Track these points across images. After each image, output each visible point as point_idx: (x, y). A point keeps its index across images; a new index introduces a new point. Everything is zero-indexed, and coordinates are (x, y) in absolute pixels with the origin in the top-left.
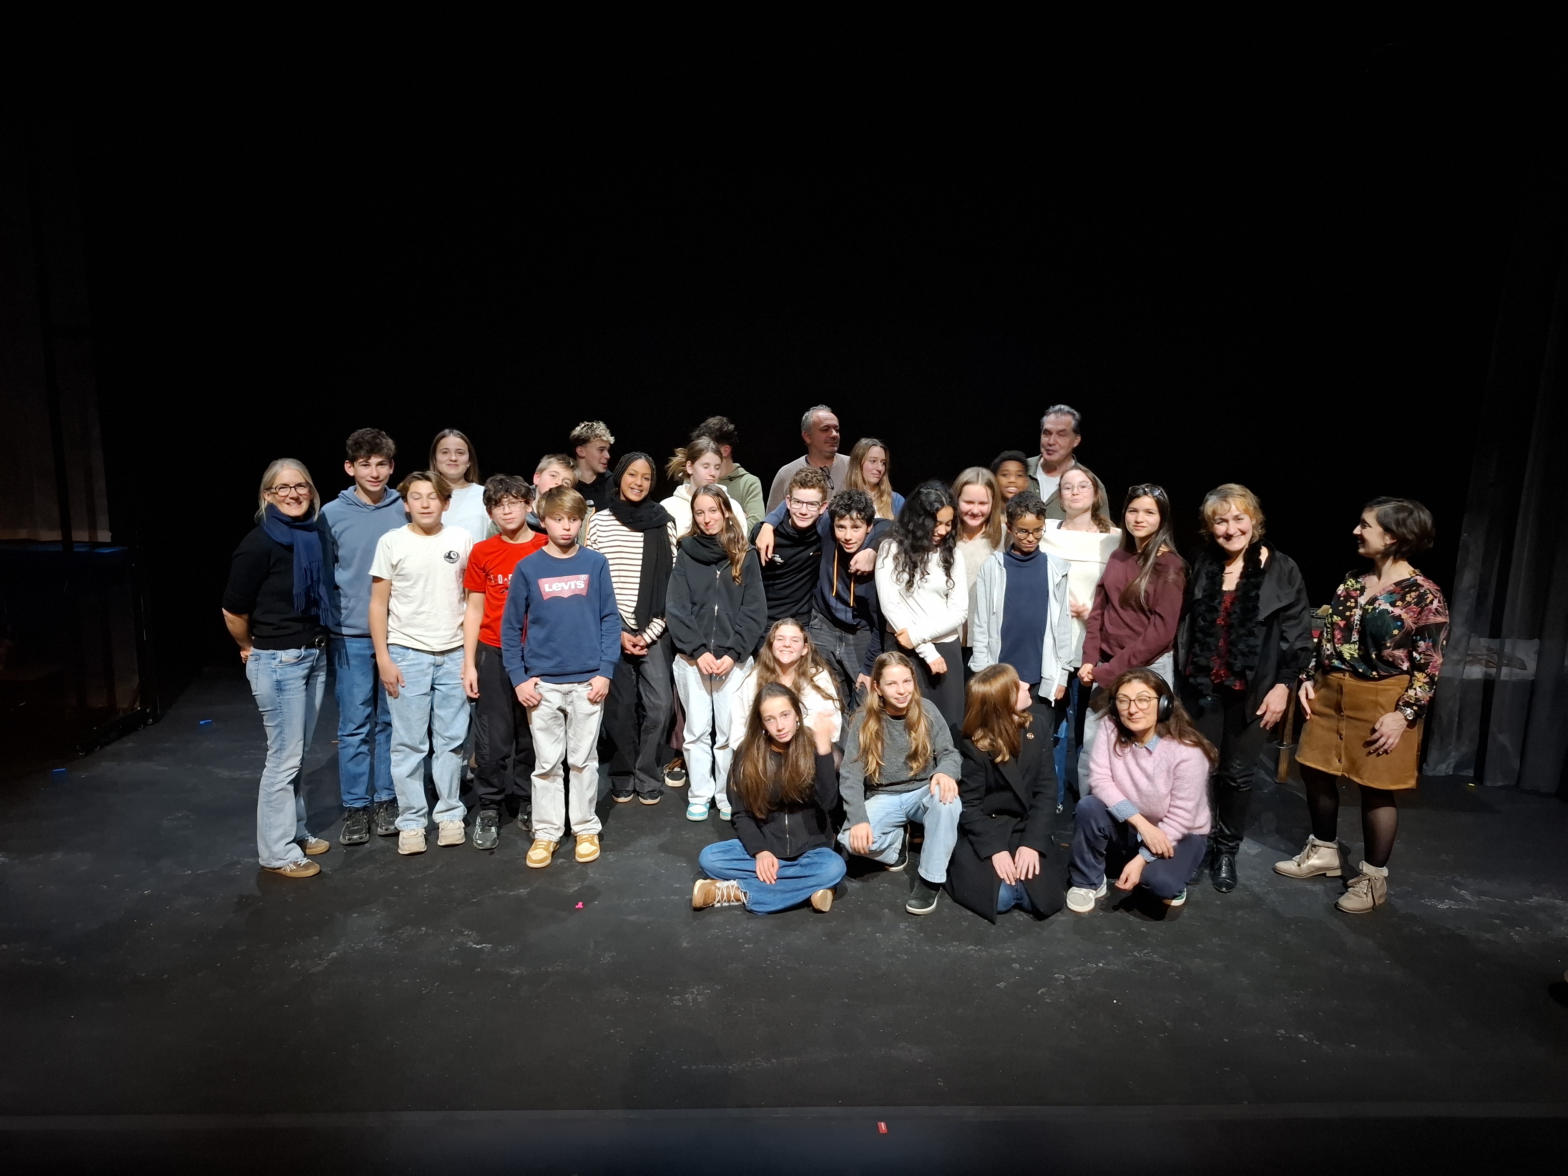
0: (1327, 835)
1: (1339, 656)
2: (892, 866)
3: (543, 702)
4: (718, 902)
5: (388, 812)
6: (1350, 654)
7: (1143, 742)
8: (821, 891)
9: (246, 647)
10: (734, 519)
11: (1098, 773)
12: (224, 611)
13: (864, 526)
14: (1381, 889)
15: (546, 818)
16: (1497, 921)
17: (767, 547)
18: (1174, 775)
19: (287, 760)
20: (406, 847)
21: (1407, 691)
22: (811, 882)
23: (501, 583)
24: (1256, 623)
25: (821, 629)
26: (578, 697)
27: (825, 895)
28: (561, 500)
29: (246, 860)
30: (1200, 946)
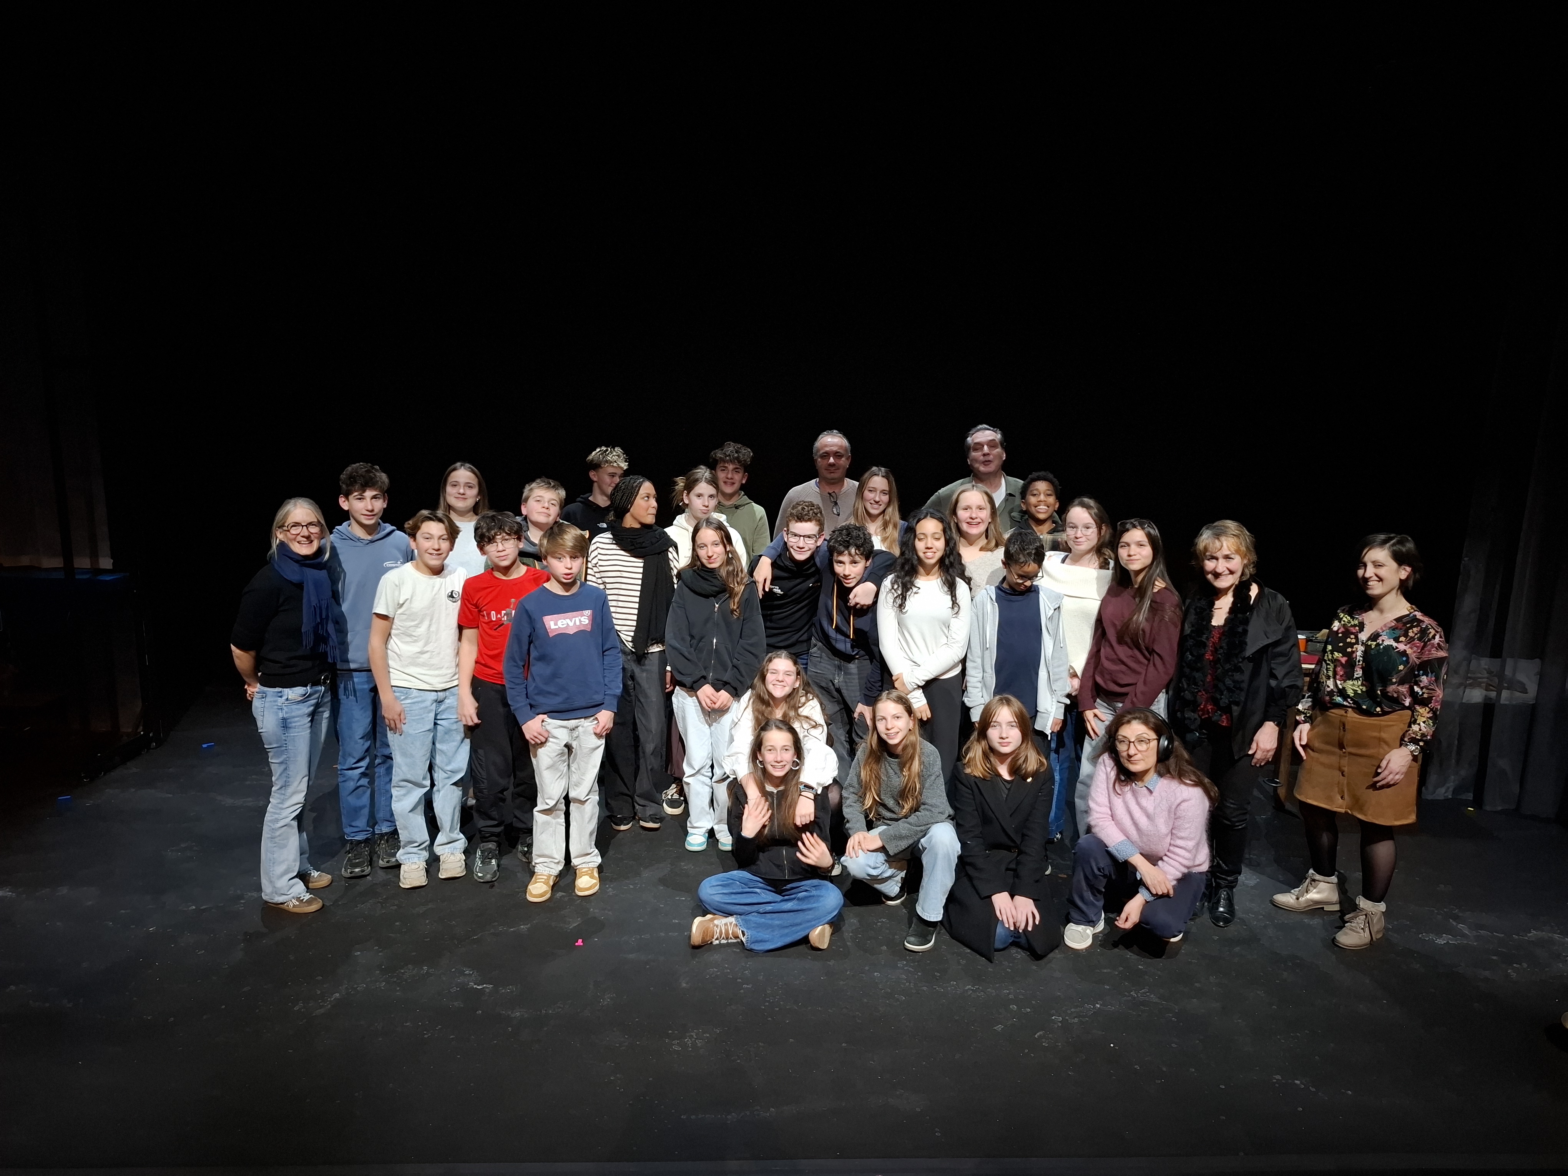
0: (1326, 872)
1: (1342, 693)
2: (892, 899)
3: (551, 739)
4: (716, 940)
5: (389, 844)
6: (1353, 690)
7: (1143, 781)
8: (820, 926)
9: (252, 684)
10: (734, 552)
11: (1097, 812)
12: (233, 647)
13: (863, 561)
14: (1378, 924)
15: (546, 852)
16: (1494, 958)
17: (765, 580)
18: (1175, 814)
19: (291, 796)
20: (407, 881)
21: (1410, 726)
22: (810, 917)
23: (494, 619)
24: (1244, 658)
25: (821, 657)
26: (584, 732)
27: (823, 931)
28: (563, 539)
29: (249, 894)
30: (1197, 985)
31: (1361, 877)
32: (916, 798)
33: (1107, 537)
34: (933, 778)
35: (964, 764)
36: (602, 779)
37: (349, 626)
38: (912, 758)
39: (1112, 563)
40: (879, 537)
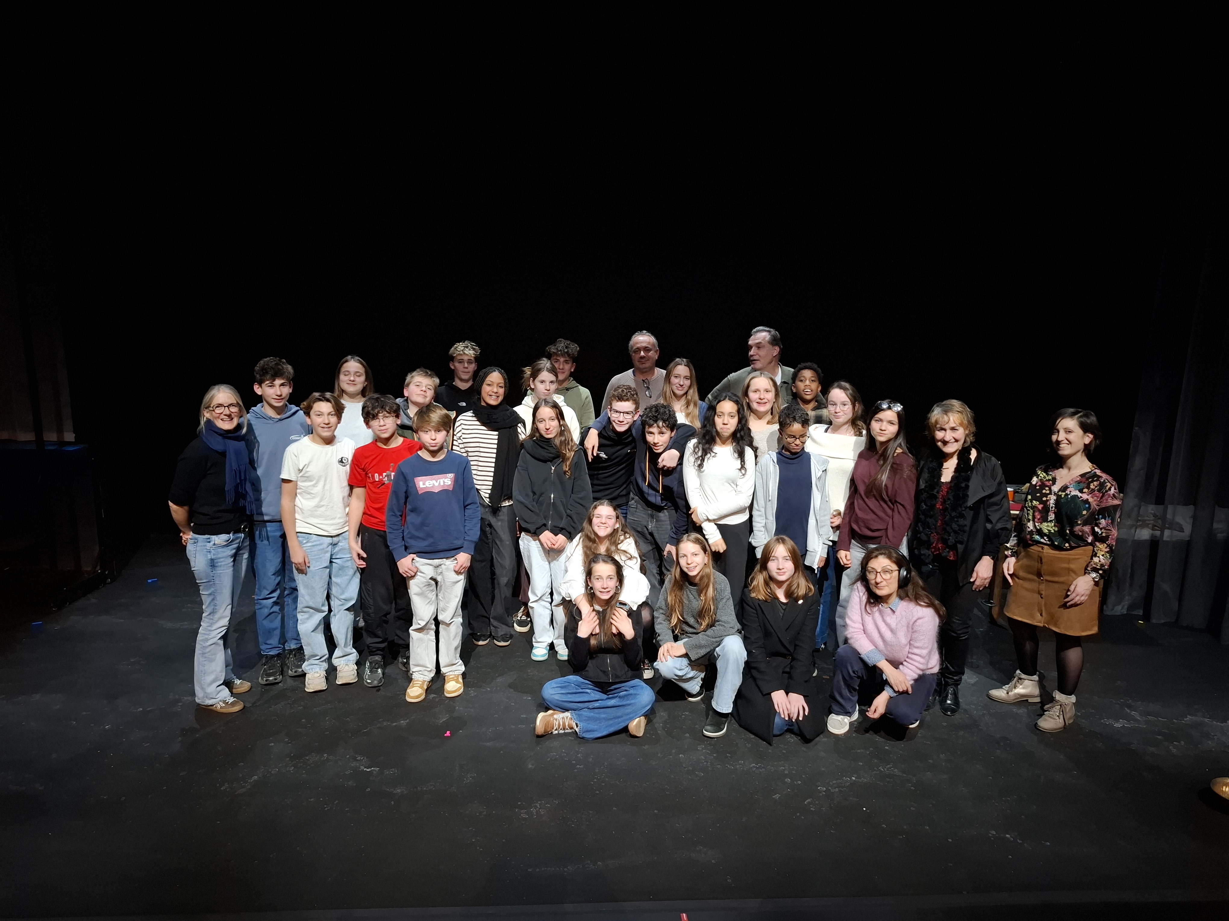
0: (1029, 672)
1: (1040, 532)
2: (693, 696)
3: (418, 573)
4: (556, 730)
5: (297, 657)
6: (1048, 530)
7: (887, 603)
8: (637, 719)
9: (186, 532)
10: (567, 426)
11: (852, 627)
12: (170, 504)
13: (669, 432)
14: (1070, 712)
15: (421, 663)
16: (1159, 737)
17: (593, 447)
18: (912, 629)
19: (218, 621)
20: (311, 686)
21: (1092, 559)
22: (629, 711)
23: (377, 480)
24: (966, 508)
25: (637, 508)
26: (447, 569)
27: (639, 722)
28: (429, 416)
29: (185, 698)
30: (931, 761)
31: (1056, 675)
32: (711, 616)
33: (860, 412)
34: (724, 600)
35: (750, 590)
36: (465, 605)
37: (263, 486)
38: (707, 586)
39: (864, 432)
40: (684, 414)
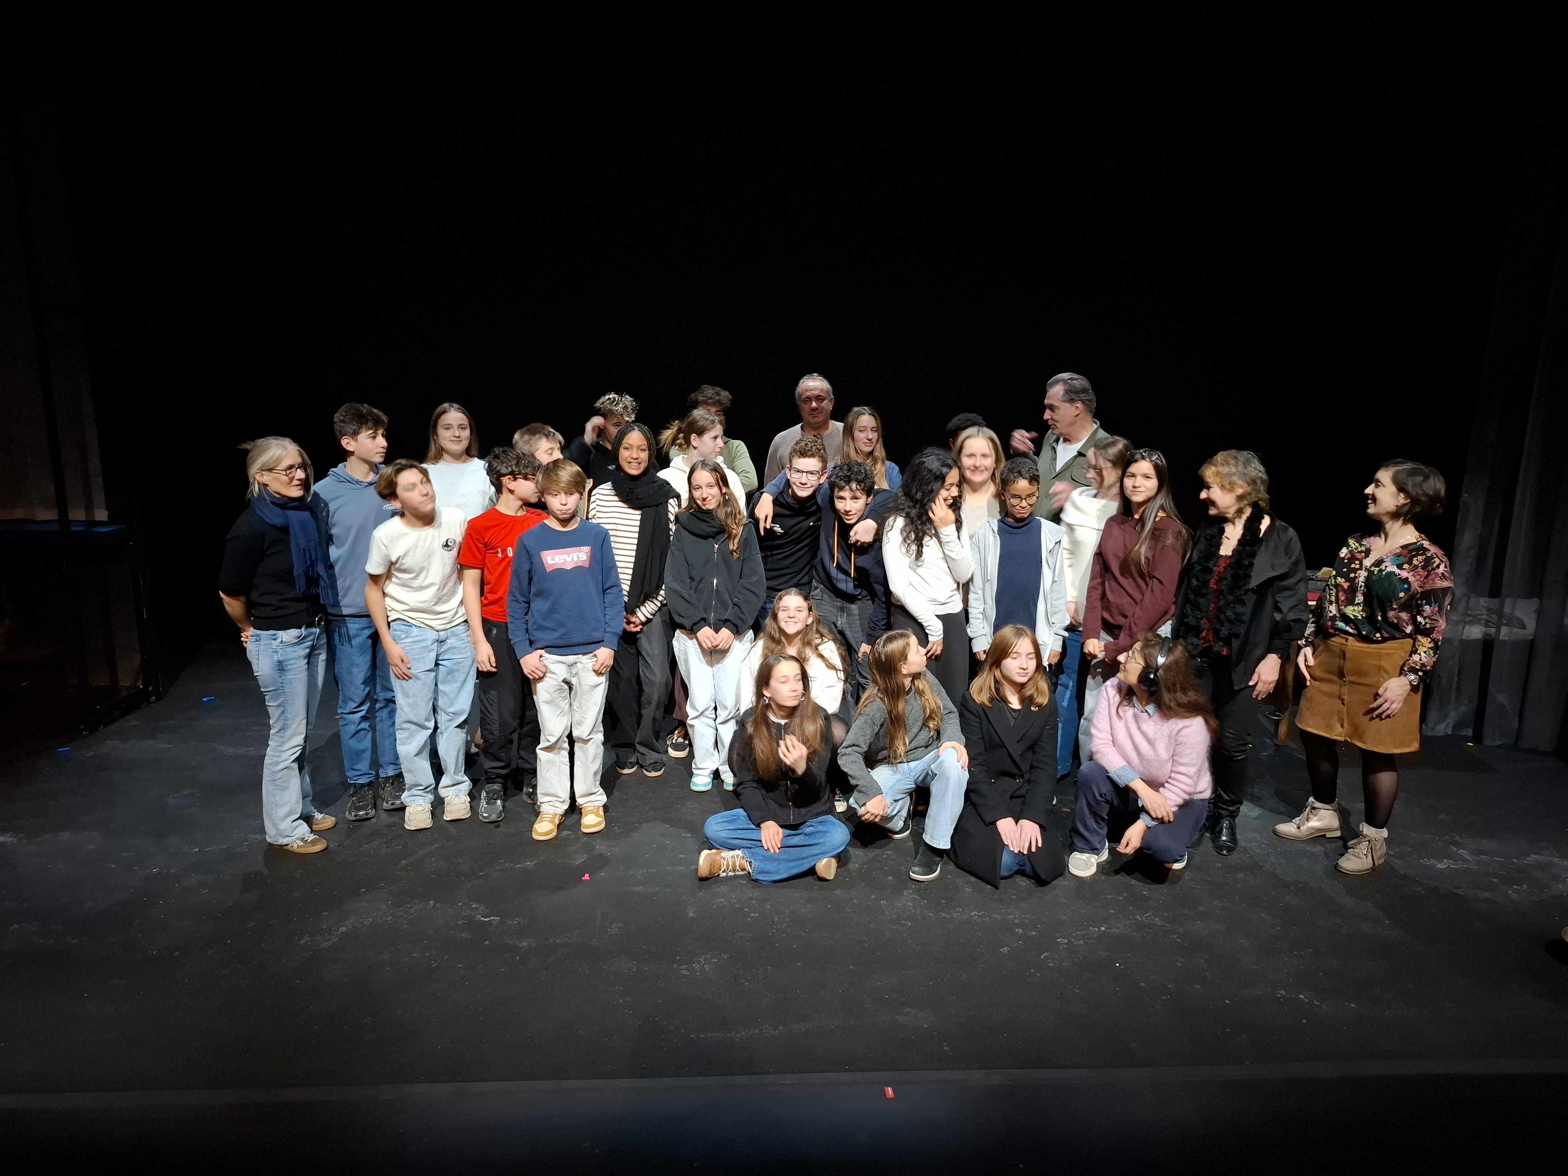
0: (1326, 797)
1: (1345, 618)
2: (897, 833)
3: (548, 675)
4: (724, 871)
5: (395, 787)
6: (1354, 616)
8: (826, 859)
9: (246, 629)
10: (731, 494)
11: (1098, 738)
12: (222, 594)
13: (864, 498)
14: (1381, 850)
15: (551, 791)
16: (1494, 880)
17: (767, 516)
18: (1176, 740)
19: (290, 739)
20: (412, 823)
21: (1411, 656)
22: (816, 851)
24: (1248, 590)
25: (823, 599)
26: (583, 668)
27: (829, 863)
28: (557, 475)
29: (254, 837)
30: (1201, 908)
